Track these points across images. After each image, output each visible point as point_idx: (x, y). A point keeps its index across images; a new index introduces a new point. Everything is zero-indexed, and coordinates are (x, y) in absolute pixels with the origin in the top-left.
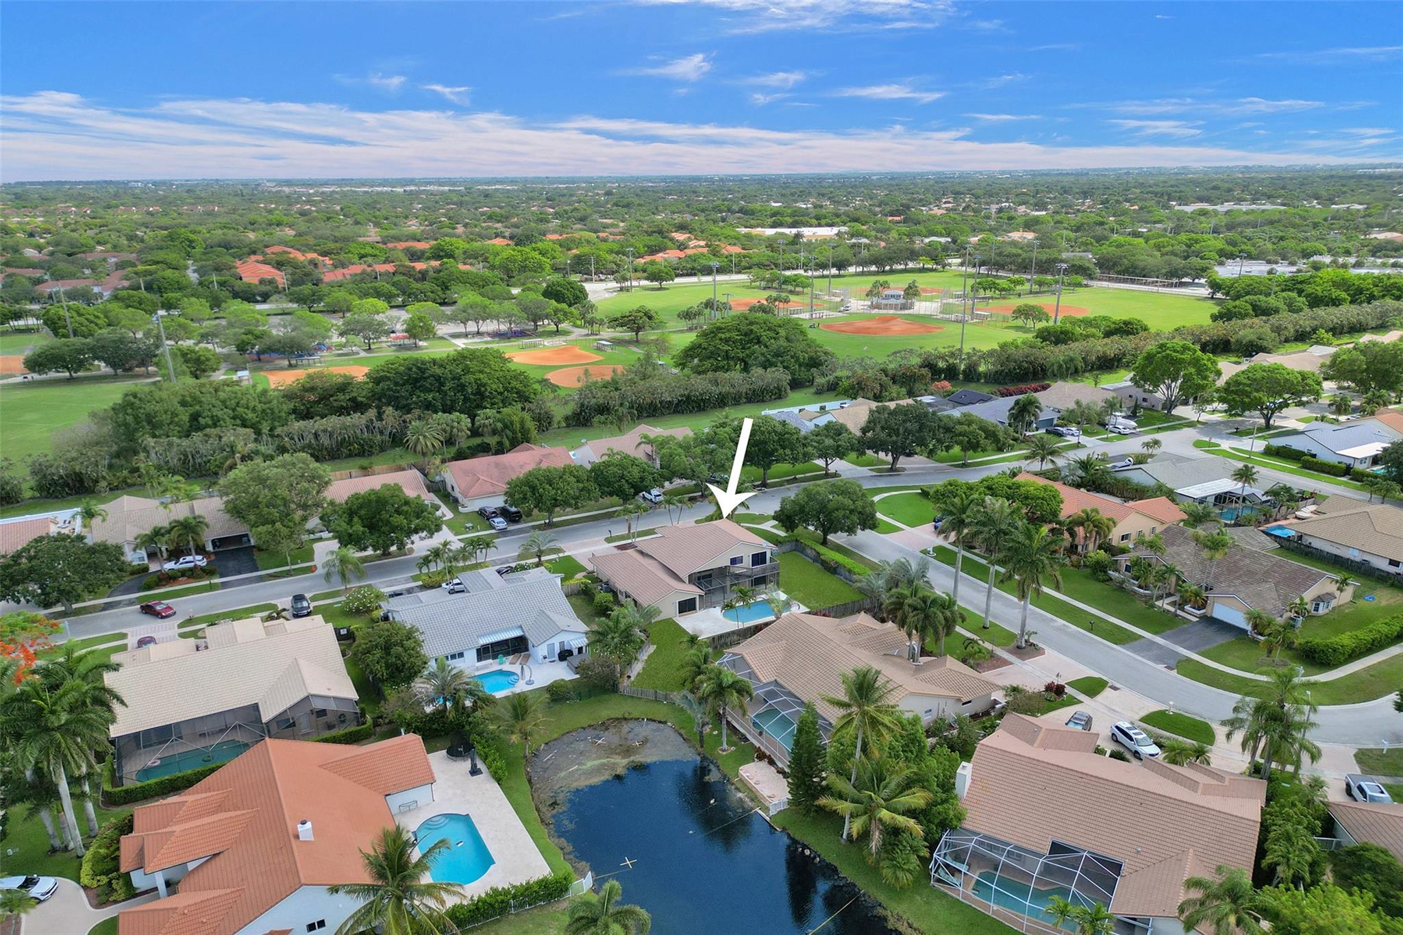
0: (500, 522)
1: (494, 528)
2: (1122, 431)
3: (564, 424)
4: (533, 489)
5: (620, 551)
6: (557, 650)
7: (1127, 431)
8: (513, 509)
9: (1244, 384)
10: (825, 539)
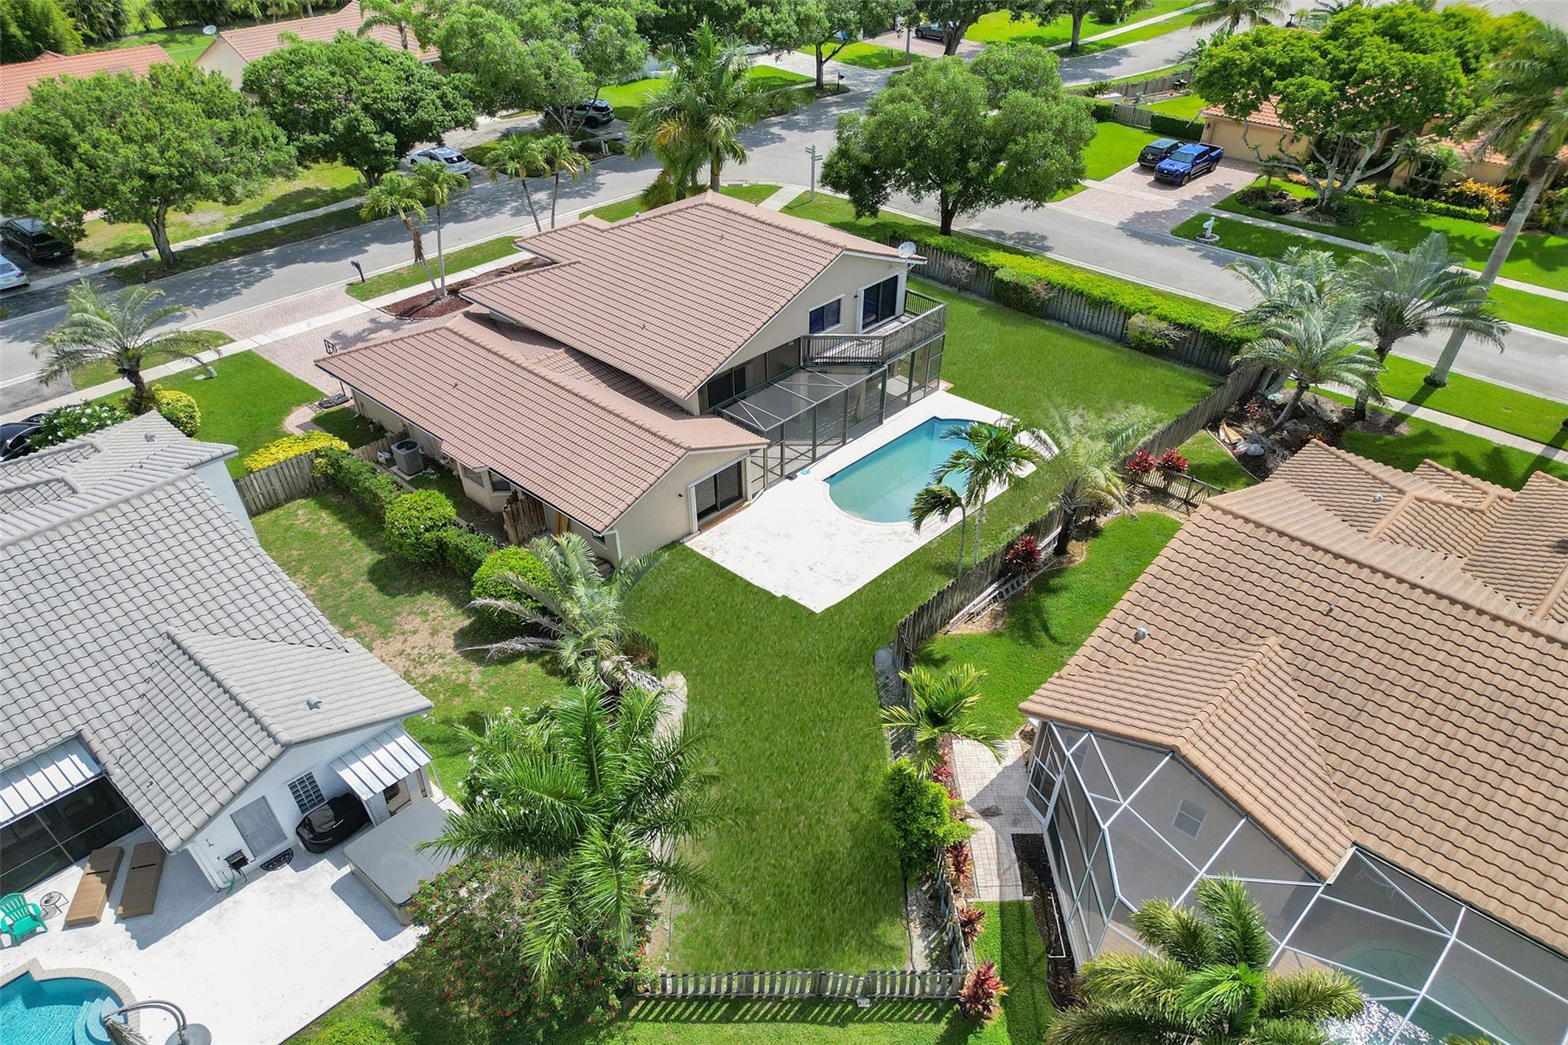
6: (287, 814)
8: (32, 225)
10: (945, 229)
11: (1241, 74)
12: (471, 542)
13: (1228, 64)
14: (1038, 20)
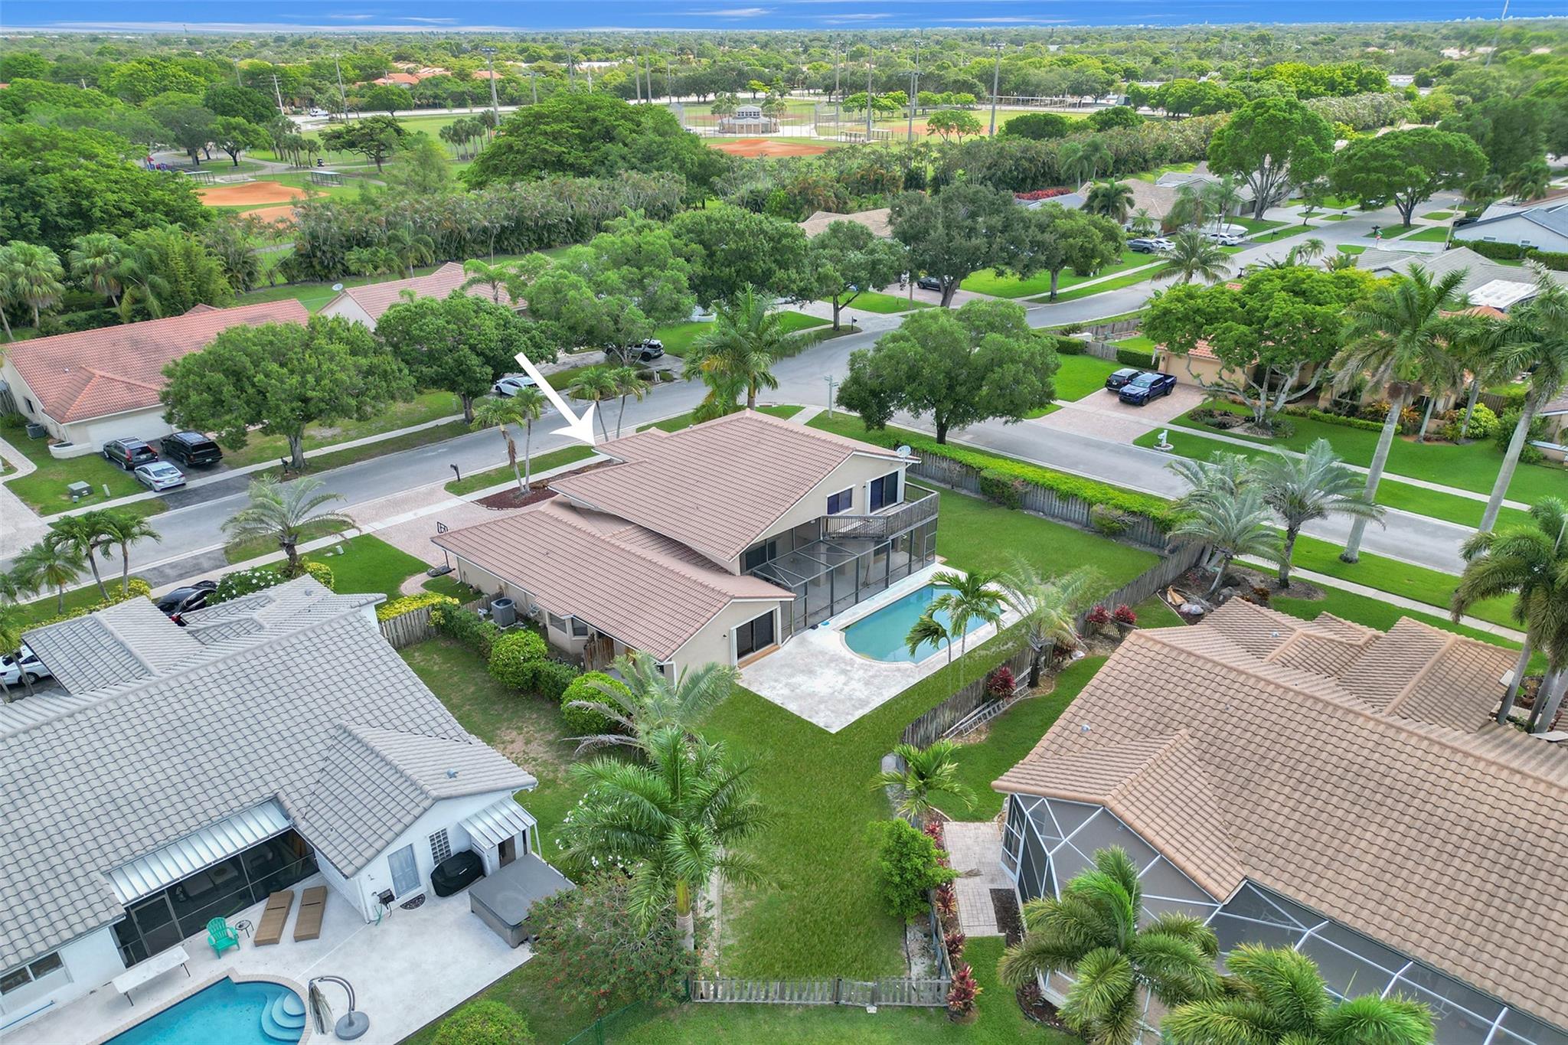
0: (164, 473)
1: (149, 487)
2: (1228, 240)
3: (281, 279)
4: (237, 376)
5: (495, 514)
6: (426, 863)
7: (1236, 240)
8: (194, 438)
9: (1394, 158)
10: (941, 439)
11: (1178, 320)
12: (562, 671)
13: (1166, 312)
14: (1018, 276)
